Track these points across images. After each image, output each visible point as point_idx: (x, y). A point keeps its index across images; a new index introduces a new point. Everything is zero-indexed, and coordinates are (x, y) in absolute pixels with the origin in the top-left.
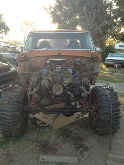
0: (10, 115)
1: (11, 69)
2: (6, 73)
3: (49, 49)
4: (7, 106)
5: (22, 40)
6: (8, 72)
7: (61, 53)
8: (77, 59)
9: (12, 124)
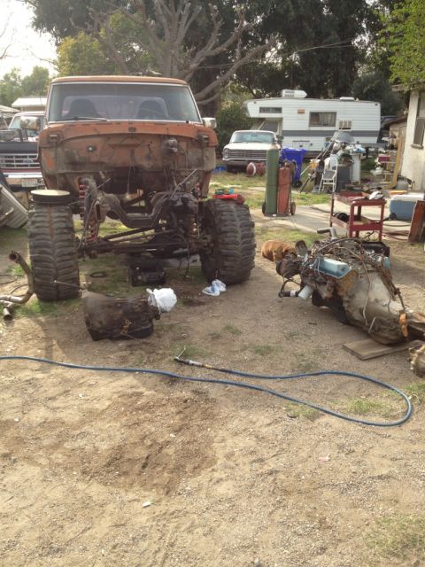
0: (58, 253)
7: (135, 129)
8: (172, 141)
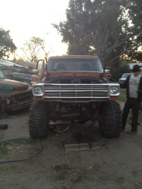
0: (39, 119)
1: (29, 87)
2: (25, 91)
3: (66, 71)
4: (36, 113)
5: (29, 59)
6: (27, 91)
9: (40, 126)
